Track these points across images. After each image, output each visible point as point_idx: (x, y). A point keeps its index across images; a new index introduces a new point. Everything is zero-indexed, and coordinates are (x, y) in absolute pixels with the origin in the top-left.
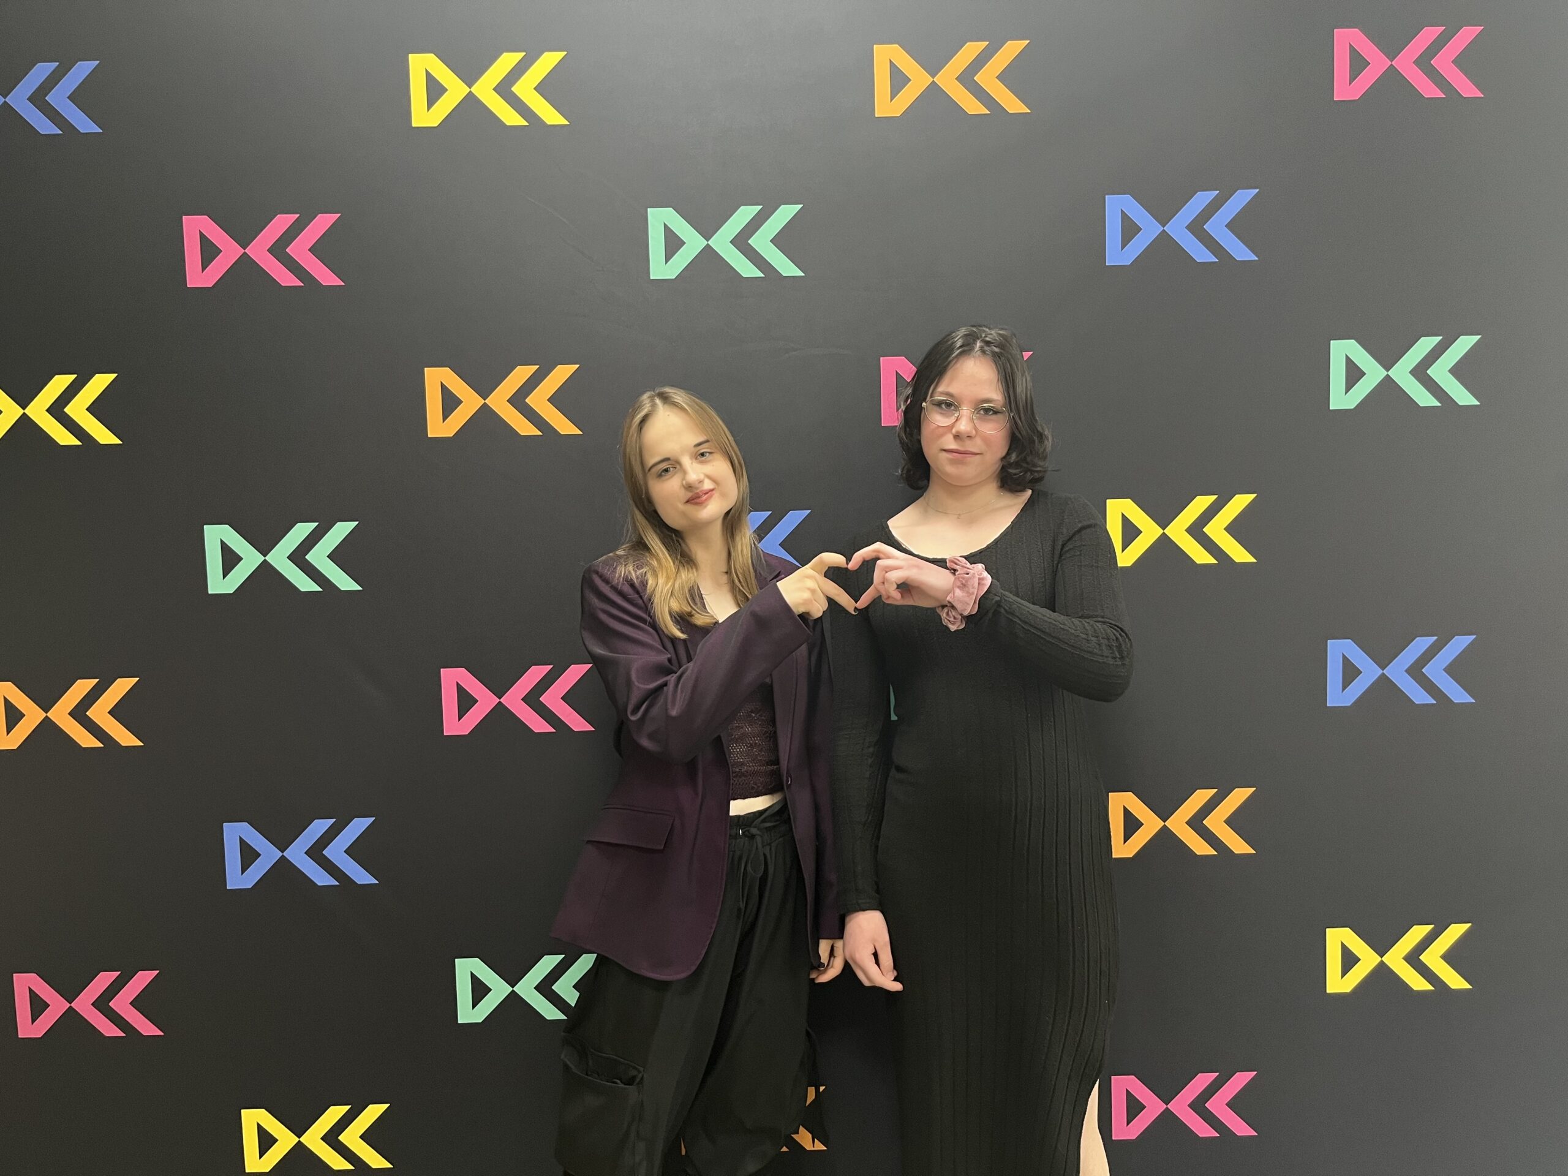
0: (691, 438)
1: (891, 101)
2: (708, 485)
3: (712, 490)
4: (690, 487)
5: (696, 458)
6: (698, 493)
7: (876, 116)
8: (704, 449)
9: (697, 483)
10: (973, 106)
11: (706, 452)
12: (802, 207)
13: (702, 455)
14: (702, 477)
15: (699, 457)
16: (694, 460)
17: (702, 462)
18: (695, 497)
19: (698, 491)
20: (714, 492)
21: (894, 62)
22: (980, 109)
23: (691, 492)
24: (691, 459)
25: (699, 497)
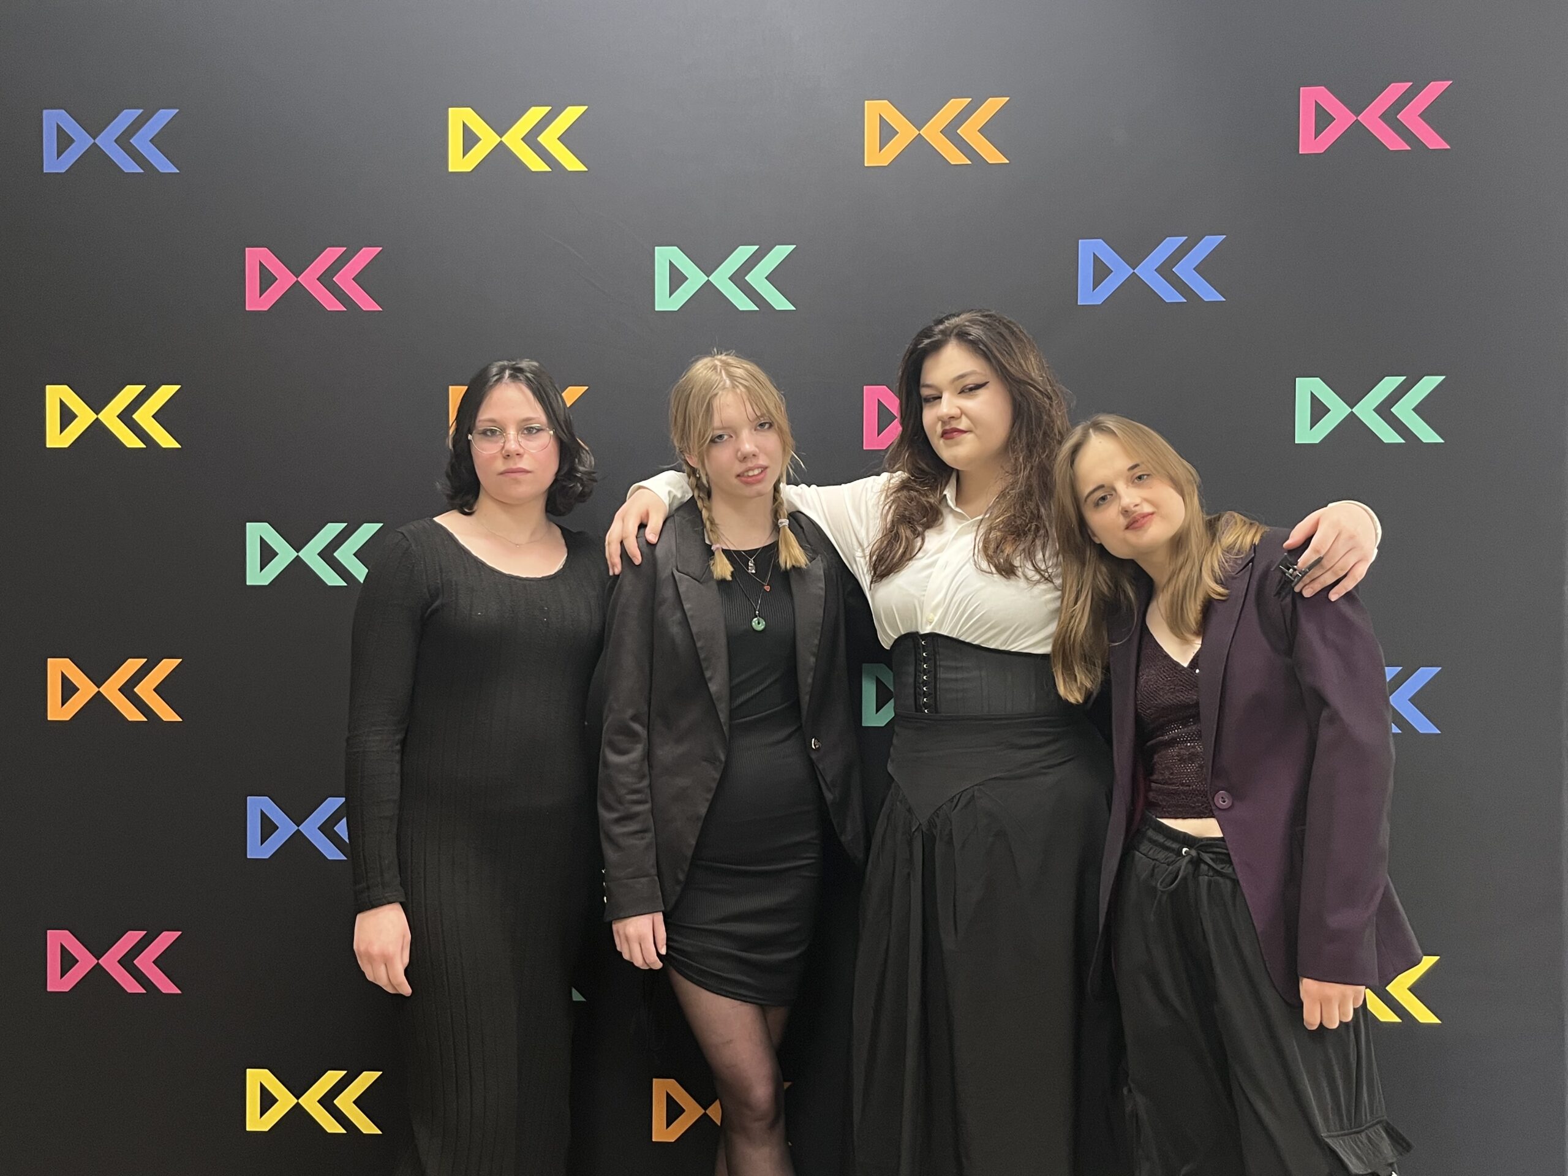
0: (1122, 463)
1: (880, 150)
2: (1147, 508)
3: (1152, 514)
4: (1126, 511)
5: (1133, 482)
6: (1135, 517)
7: (866, 165)
8: (1138, 472)
9: (1132, 506)
10: (955, 157)
11: (1144, 475)
12: (795, 248)
13: (1140, 478)
14: (1138, 501)
15: (1136, 481)
16: (1130, 484)
17: (1138, 486)
18: (1134, 522)
19: (1135, 515)
20: (1154, 515)
21: (884, 116)
22: (962, 160)
23: (1129, 516)
24: (1127, 484)
25: (1137, 521)
